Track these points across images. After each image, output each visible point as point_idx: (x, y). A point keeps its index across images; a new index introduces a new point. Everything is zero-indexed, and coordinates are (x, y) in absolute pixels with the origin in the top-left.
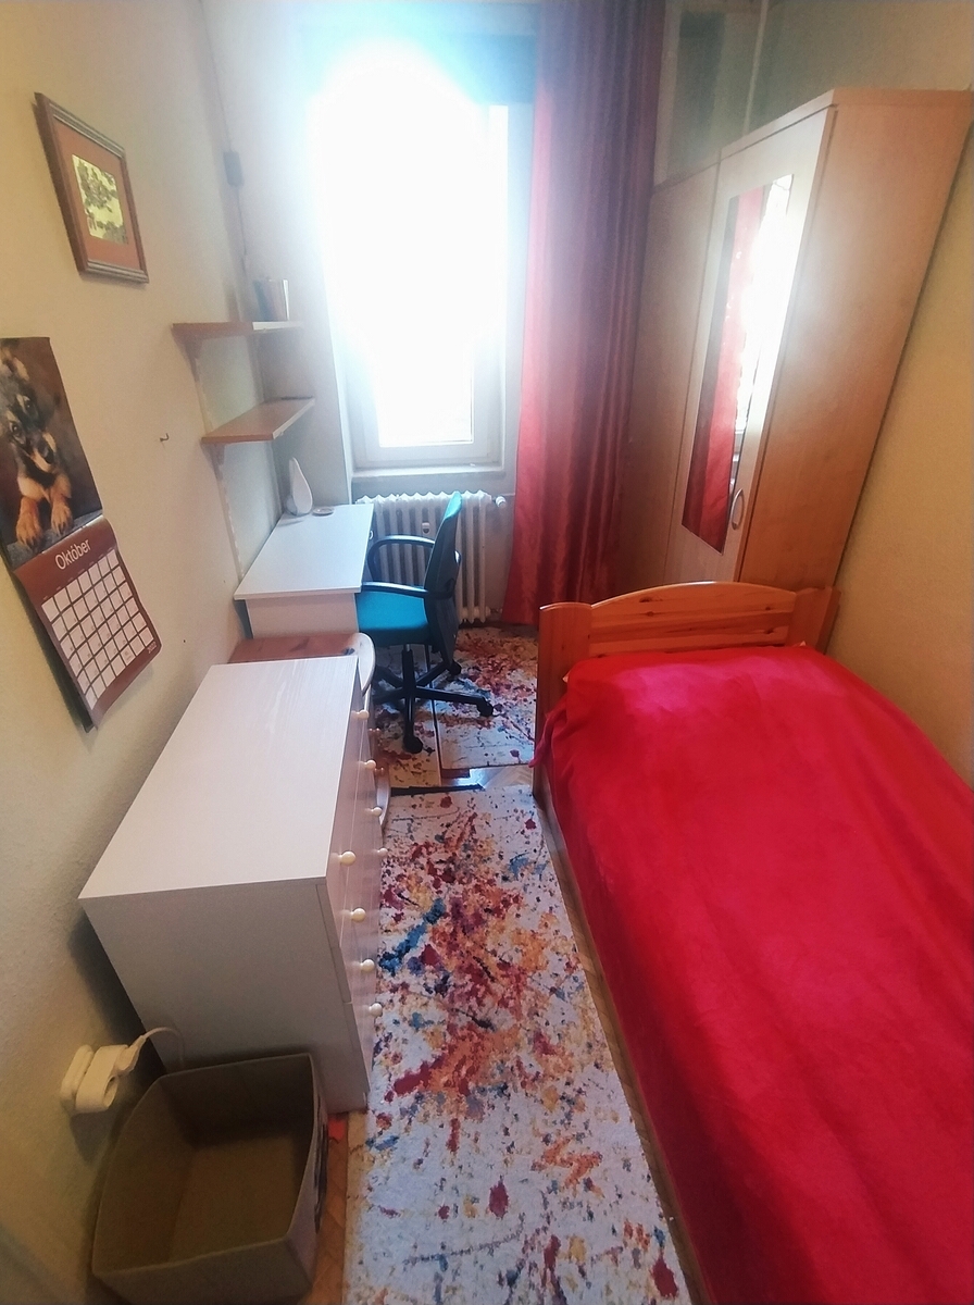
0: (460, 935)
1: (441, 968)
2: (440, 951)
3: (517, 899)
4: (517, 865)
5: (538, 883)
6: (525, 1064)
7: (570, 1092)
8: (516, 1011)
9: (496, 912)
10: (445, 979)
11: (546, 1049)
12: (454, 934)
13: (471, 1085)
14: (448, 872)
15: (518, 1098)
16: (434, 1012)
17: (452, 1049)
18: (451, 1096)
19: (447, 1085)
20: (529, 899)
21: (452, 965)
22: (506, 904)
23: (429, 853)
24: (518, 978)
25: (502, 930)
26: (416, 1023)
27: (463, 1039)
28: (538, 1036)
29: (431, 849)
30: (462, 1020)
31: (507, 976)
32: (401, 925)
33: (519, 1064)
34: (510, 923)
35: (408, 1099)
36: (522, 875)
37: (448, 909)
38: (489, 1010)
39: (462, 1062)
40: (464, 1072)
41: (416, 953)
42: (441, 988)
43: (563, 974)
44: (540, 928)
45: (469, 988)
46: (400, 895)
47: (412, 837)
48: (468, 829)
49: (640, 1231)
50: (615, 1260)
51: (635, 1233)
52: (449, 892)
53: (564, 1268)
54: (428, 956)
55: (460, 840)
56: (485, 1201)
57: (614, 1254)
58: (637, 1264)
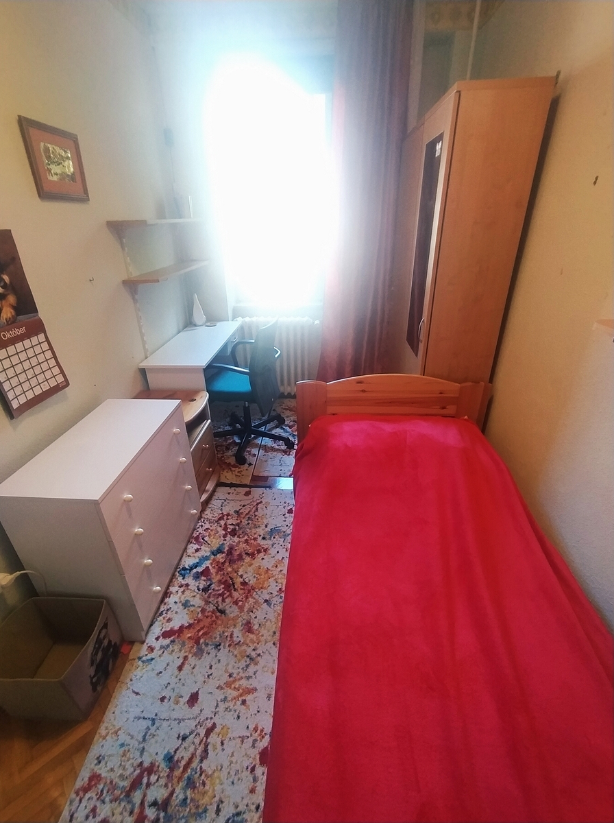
0: (227, 564)
1: (210, 580)
2: (213, 571)
3: (266, 550)
4: (274, 532)
5: (281, 543)
6: (235, 635)
7: (253, 654)
8: (241, 609)
9: (252, 555)
10: (210, 585)
11: (250, 630)
12: (223, 563)
13: (202, 641)
14: (234, 530)
15: (224, 653)
16: (197, 601)
17: (199, 621)
18: (189, 644)
19: (189, 638)
20: (273, 551)
21: (216, 578)
22: (259, 551)
23: (228, 519)
24: (249, 591)
25: (250, 565)
26: (186, 605)
27: (207, 617)
28: (248, 623)
29: (229, 517)
30: (211, 608)
31: (244, 589)
32: (198, 554)
33: (232, 635)
34: (257, 561)
35: (167, 641)
36: (274, 538)
37: (227, 549)
38: (228, 605)
39: (202, 629)
40: (201, 633)
41: (199, 569)
42: (205, 590)
43: (275, 593)
44: (273, 567)
45: (221, 592)
46: (203, 539)
47: (221, 510)
48: (254, 509)
49: (262, 731)
50: (242, 742)
51: (259, 731)
52: (230, 540)
53: (213, 738)
54: (206, 572)
55: (247, 514)
56: (186, 698)
57: (243, 739)
58: (253, 746)
